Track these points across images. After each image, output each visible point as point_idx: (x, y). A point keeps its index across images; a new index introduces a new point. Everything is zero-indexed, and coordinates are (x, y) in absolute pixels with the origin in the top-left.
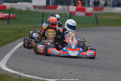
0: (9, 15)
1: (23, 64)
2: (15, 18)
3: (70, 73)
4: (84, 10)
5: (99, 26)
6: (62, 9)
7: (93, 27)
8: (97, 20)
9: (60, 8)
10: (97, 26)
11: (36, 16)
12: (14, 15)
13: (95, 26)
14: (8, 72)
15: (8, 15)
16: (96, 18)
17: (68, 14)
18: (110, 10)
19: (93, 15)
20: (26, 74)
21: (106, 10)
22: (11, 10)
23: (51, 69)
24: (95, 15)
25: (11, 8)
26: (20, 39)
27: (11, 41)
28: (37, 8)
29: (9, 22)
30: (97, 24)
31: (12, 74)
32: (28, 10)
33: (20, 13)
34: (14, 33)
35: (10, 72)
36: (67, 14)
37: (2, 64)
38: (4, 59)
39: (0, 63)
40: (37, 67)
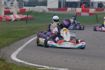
0: (28, 16)
1: (31, 55)
2: (32, 19)
3: (66, 61)
5: (99, 24)
6: (71, 11)
7: (93, 24)
8: (97, 19)
9: (69, 10)
10: (97, 23)
11: (49, 17)
12: (31, 16)
13: (95, 24)
15: (26, 16)
16: (97, 17)
20: (29, 62)
22: (30, 13)
25: (30, 10)
26: (33, 35)
27: (26, 37)
28: (51, 10)
29: (28, 22)
30: (98, 22)
31: (18, 63)
32: (43, 12)
33: (37, 15)
34: (29, 31)
37: (13, 55)
38: (16, 51)
39: (13, 54)
40: (41, 57)
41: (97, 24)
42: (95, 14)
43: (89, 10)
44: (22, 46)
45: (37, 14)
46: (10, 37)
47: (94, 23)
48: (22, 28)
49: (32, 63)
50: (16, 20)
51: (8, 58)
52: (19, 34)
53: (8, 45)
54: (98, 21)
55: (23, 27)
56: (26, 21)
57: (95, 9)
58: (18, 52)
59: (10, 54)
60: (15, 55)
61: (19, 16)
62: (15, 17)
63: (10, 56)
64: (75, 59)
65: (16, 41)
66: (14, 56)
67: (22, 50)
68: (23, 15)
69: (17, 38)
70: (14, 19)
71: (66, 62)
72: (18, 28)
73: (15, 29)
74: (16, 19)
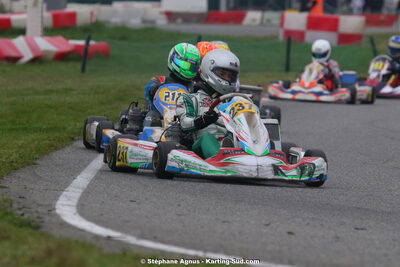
0: (88, 43)
1: (133, 205)
2: (104, 54)
3: (290, 233)
4: (332, 25)
9: (254, 20)
12: (102, 43)
14: (82, 230)
15: (82, 43)
17: (281, 37)
19: (365, 42)
20: (142, 237)
22: (94, 29)
23: (224, 222)
24: (372, 40)
28: (179, 20)
29: (87, 67)
31: (97, 237)
32: (149, 25)
33: (123, 38)
34: (102, 104)
35: (90, 233)
36: (275, 37)
37: (63, 205)
38: (69, 188)
39: (59, 202)
40: (180, 215)
44: (85, 166)
45: (123, 33)
46: (26, 129)
48: (67, 91)
49: (155, 239)
50: (38, 60)
51: (47, 219)
52: (63, 117)
53: (28, 161)
55: (71, 90)
56: (79, 66)
58: (79, 195)
59: (47, 203)
60: (69, 205)
61: (52, 43)
62: (33, 47)
63: (51, 210)
64: (322, 225)
65: (56, 149)
66: (67, 208)
67: (91, 184)
68: (68, 38)
69: (57, 134)
70: (28, 55)
71: (292, 237)
72: (51, 92)
73: (42, 97)
74: (38, 54)
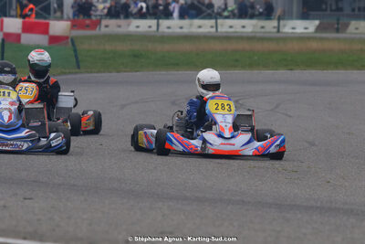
7: (65, 73)
8: (76, 57)
10: (77, 70)
13: (70, 73)
16: (75, 51)
18: (119, 26)
21: (107, 26)
30: (79, 67)
41: (76, 73)
42: (69, 40)
43: (48, 25)
47: (67, 71)
54: (81, 64)
57: (69, 23)
